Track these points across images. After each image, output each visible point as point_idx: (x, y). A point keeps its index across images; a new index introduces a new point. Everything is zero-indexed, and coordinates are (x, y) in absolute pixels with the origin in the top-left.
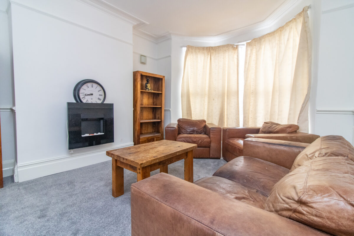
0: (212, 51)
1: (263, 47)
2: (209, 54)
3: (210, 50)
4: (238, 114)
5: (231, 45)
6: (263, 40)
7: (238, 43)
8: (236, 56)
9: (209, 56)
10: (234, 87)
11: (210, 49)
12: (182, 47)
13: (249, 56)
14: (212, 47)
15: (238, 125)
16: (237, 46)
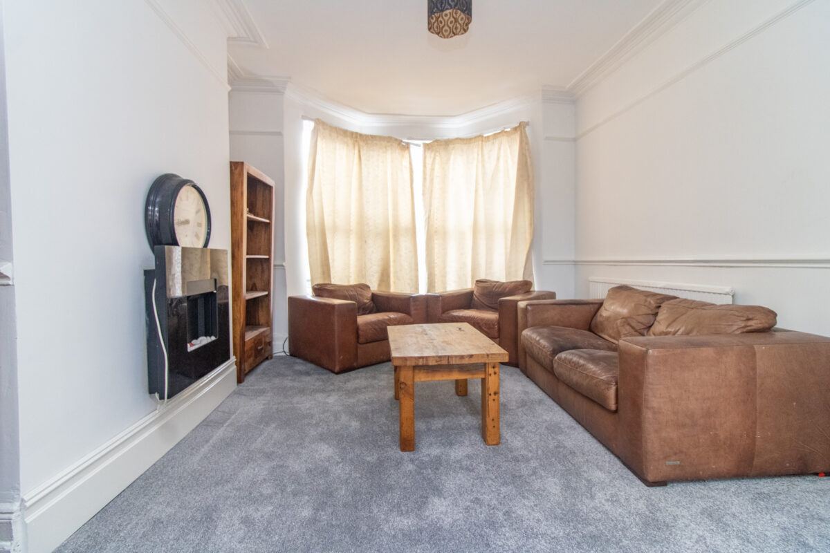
0: (361, 143)
1: (452, 157)
2: (357, 148)
3: (358, 139)
4: (417, 270)
5: (396, 140)
6: (451, 146)
7: (408, 139)
8: (406, 163)
9: (356, 151)
10: (405, 221)
11: (356, 137)
12: (304, 118)
13: (429, 167)
14: (361, 135)
15: (417, 289)
16: (408, 144)
